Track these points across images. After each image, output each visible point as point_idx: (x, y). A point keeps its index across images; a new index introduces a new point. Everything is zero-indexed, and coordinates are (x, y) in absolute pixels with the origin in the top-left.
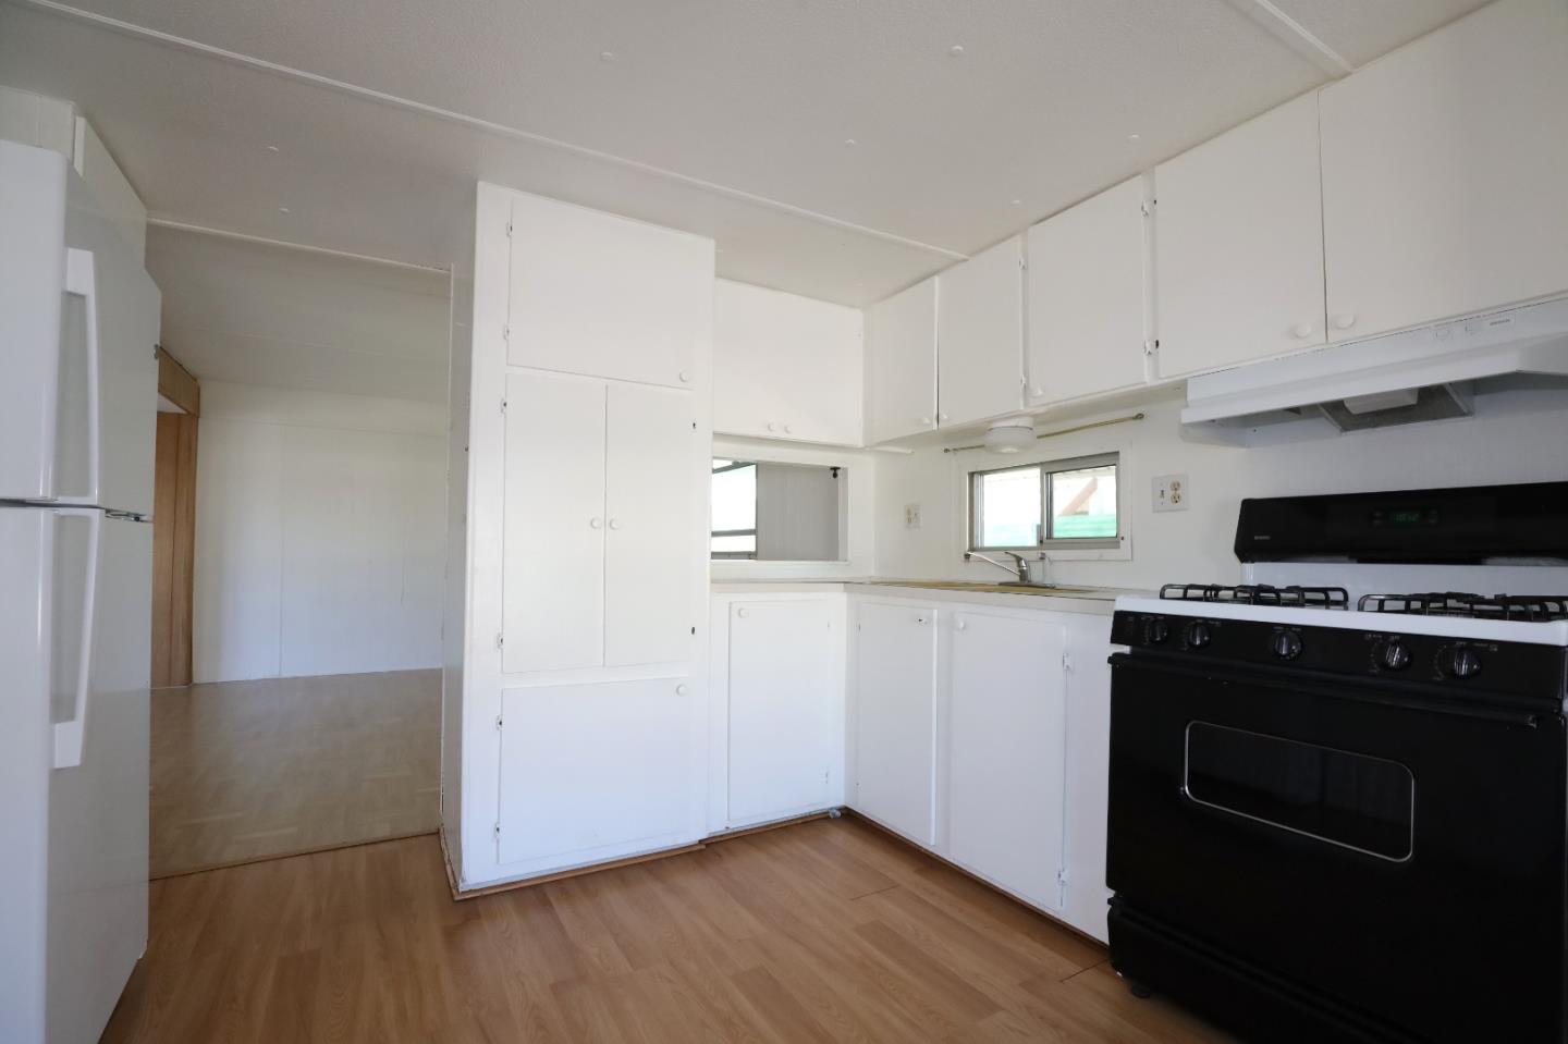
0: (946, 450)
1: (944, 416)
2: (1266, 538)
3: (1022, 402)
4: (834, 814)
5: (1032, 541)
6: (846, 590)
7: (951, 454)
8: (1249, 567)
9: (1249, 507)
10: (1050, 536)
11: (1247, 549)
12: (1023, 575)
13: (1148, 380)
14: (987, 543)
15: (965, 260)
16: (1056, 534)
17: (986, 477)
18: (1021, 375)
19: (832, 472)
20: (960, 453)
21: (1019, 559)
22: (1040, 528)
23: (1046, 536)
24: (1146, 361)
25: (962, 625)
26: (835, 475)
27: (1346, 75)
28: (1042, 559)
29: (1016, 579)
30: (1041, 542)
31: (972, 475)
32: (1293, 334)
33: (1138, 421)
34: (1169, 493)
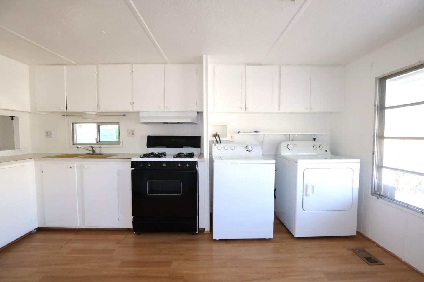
0: (63, 115)
1: (69, 108)
2: (152, 143)
3: (97, 109)
4: (33, 231)
5: (95, 142)
6: (34, 161)
7: (65, 117)
8: (149, 149)
9: (149, 137)
10: (99, 141)
11: (149, 145)
12: (94, 151)
13: (131, 110)
14: (78, 142)
15: (76, 65)
16: (101, 140)
17: (77, 124)
18: (96, 102)
19: (11, 118)
20: (68, 117)
21: (92, 148)
22: (96, 139)
23: (98, 141)
24: (131, 106)
25: (86, 168)
26: (12, 119)
27: (168, 64)
28: (100, 147)
29: (91, 152)
30: (97, 142)
31: (73, 123)
32: (160, 108)
33: (124, 116)
34: (131, 133)
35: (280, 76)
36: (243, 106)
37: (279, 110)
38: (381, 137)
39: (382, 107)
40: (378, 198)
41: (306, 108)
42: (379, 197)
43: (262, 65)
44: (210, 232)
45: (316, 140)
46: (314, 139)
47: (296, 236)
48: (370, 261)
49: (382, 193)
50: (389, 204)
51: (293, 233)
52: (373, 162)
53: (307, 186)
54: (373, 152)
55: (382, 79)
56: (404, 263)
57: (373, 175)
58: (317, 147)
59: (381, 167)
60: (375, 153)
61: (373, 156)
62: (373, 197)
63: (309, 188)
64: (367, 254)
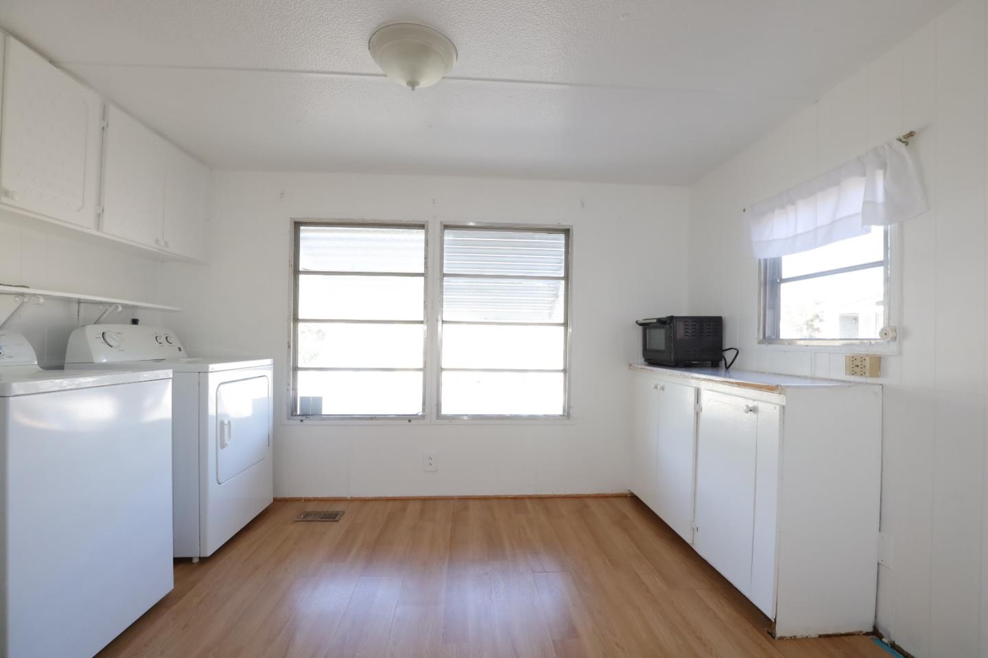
35: (104, 129)
37: (99, 228)
38: (296, 320)
39: (296, 272)
40: (302, 421)
41: (157, 241)
42: (303, 418)
45: (139, 322)
46: (135, 322)
47: (209, 554)
48: (332, 517)
49: (298, 413)
50: (323, 422)
51: (195, 553)
52: (289, 362)
53: (222, 424)
54: (289, 343)
55: (297, 225)
56: (353, 500)
57: (289, 384)
58: (163, 340)
59: (296, 369)
60: (292, 346)
61: (289, 352)
62: (291, 422)
63: (226, 428)
64: (317, 514)
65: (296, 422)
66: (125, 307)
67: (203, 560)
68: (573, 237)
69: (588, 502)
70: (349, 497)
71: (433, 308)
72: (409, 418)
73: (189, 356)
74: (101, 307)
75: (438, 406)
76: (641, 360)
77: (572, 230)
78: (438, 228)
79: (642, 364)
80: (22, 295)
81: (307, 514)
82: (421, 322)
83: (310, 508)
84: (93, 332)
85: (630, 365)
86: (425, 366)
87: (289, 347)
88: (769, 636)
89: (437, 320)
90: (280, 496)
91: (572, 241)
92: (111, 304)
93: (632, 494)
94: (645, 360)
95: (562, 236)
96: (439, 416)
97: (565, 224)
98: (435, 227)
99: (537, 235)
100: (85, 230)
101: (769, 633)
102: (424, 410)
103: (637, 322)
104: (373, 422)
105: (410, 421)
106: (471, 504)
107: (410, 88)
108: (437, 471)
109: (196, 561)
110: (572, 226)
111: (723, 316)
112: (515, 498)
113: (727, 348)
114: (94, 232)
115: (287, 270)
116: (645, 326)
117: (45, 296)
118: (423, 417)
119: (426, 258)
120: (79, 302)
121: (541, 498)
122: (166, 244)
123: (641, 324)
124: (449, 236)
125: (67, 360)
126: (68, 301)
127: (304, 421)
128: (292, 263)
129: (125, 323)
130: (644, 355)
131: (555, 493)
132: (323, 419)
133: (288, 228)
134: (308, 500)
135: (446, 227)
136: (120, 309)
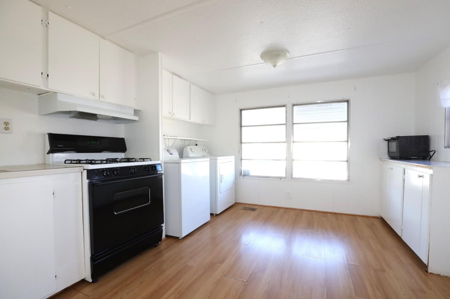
2: (62, 146)
34: (3, 126)
35: (190, 91)
36: (171, 111)
37: (190, 119)
38: (241, 143)
39: (241, 126)
40: (244, 177)
41: (202, 121)
42: (244, 176)
43: (181, 78)
44: (166, 238)
45: (198, 145)
46: (196, 145)
47: (218, 213)
48: (254, 210)
49: (243, 174)
50: (250, 178)
51: (214, 213)
52: (239, 157)
53: (221, 175)
54: (239, 151)
55: (241, 110)
56: (260, 206)
57: (239, 165)
58: (204, 150)
59: (241, 159)
60: (240, 151)
61: (239, 154)
62: (240, 177)
63: (222, 177)
64: (249, 208)
65: (242, 177)
66: (195, 140)
67: (217, 215)
68: (350, 103)
69: (358, 217)
70: (259, 204)
71: (289, 137)
72: (280, 178)
73: (210, 155)
74: (190, 141)
75: (292, 174)
76: (387, 156)
77: (350, 101)
78: (291, 106)
79: (387, 159)
80: (175, 139)
81: (246, 208)
82: (285, 142)
83: (247, 206)
84: (189, 148)
85: (381, 159)
86: (286, 159)
87: (239, 152)
88: (426, 272)
89: (291, 141)
90: (237, 202)
91: (350, 105)
92: (192, 140)
93: (382, 217)
94: (389, 157)
95: (346, 103)
96: (292, 178)
97: (346, 98)
98: (289, 106)
99: (334, 104)
100: (187, 120)
101: (426, 271)
102: (286, 175)
103: (384, 139)
104: (267, 179)
105: (281, 179)
106: (304, 212)
107: (274, 67)
108: (291, 198)
109: (215, 215)
110: (350, 99)
111: (429, 135)
112: (324, 212)
113: (431, 150)
114: (189, 121)
115: (238, 126)
116: (388, 141)
117: (179, 139)
118: (285, 178)
119: (286, 118)
120: (185, 140)
121: (335, 214)
122: (205, 121)
123: (386, 140)
124: (295, 108)
125: (183, 156)
126: (182, 140)
127: (245, 177)
128: (240, 124)
129: (194, 145)
130: (388, 154)
131: (342, 212)
132: (251, 177)
133: (238, 112)
134: (246, 204)
135: (294, 105)
136: (194, 141)
